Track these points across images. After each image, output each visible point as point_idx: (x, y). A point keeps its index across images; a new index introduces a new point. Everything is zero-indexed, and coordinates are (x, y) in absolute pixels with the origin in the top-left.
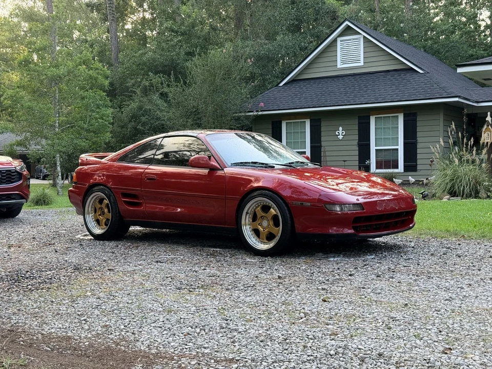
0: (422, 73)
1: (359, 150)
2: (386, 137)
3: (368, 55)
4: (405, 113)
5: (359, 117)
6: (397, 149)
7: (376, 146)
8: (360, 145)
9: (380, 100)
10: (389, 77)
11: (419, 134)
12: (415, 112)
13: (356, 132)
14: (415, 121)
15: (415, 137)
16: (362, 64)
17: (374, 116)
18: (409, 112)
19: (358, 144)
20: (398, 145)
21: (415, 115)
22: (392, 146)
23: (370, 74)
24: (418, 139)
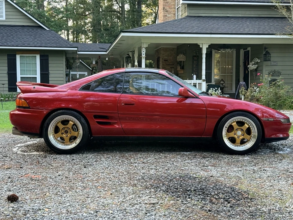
0: (48, 30)
1: (8, 77)
2: (28, 69)
3: (8, 13)
4: (41, 54)
5: (7, 54)
6: (36, 78)
7: (21, 75)
8: (9, 74)
9: (26, 45)
10: (26, 30)
11: (50, 69)
12: (48, 54)
13: (6, 65)
14: (48, 60)
15: (48, 70)
16: (4, 19)
17: (19, 55)
18: (43, 54)
19: (8, 73)
20: (36, 75)
21: (47, 56)
22: (32, 75)
23: (10, 26)
24: (49, 71)
